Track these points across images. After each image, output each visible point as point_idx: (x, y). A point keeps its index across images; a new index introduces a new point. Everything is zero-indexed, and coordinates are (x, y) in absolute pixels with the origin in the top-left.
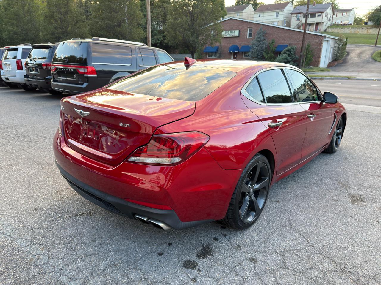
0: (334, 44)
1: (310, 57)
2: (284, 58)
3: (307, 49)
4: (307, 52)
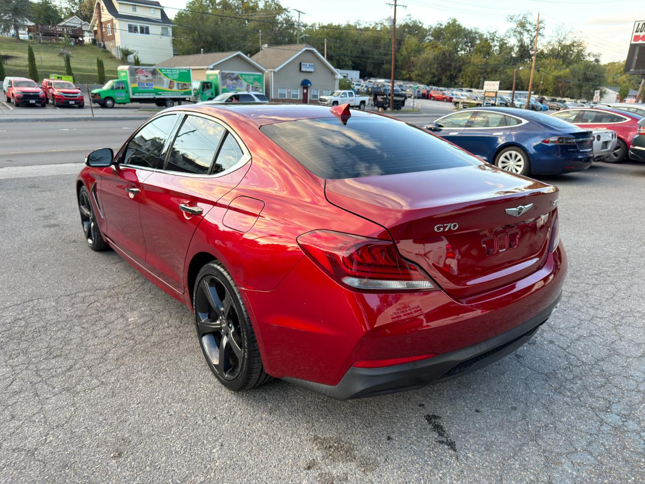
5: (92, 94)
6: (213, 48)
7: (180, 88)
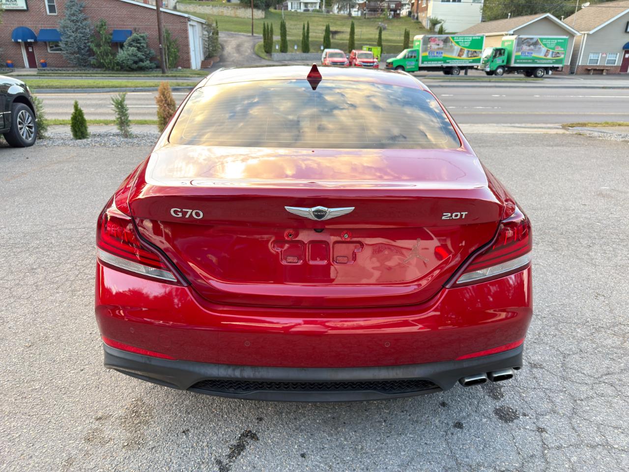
0: (203, 32)
1: (175, 51)
2: (132, 54)
3: (167, 38)
4: (168, 44)
5: (387, 63)
6: (524, 12)
7: (470, 56)
